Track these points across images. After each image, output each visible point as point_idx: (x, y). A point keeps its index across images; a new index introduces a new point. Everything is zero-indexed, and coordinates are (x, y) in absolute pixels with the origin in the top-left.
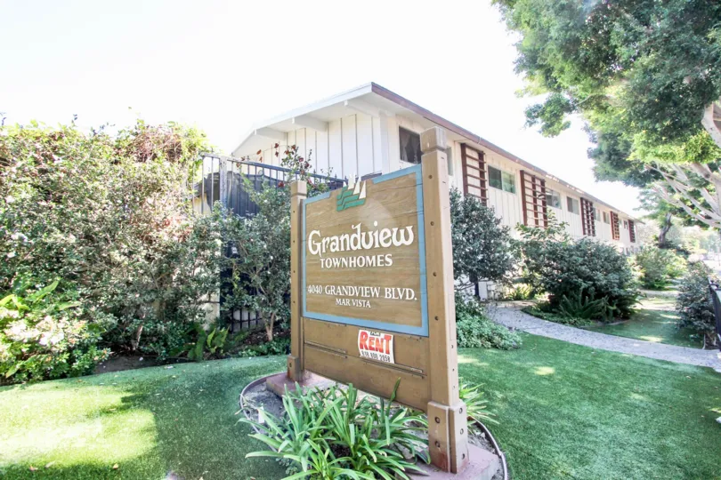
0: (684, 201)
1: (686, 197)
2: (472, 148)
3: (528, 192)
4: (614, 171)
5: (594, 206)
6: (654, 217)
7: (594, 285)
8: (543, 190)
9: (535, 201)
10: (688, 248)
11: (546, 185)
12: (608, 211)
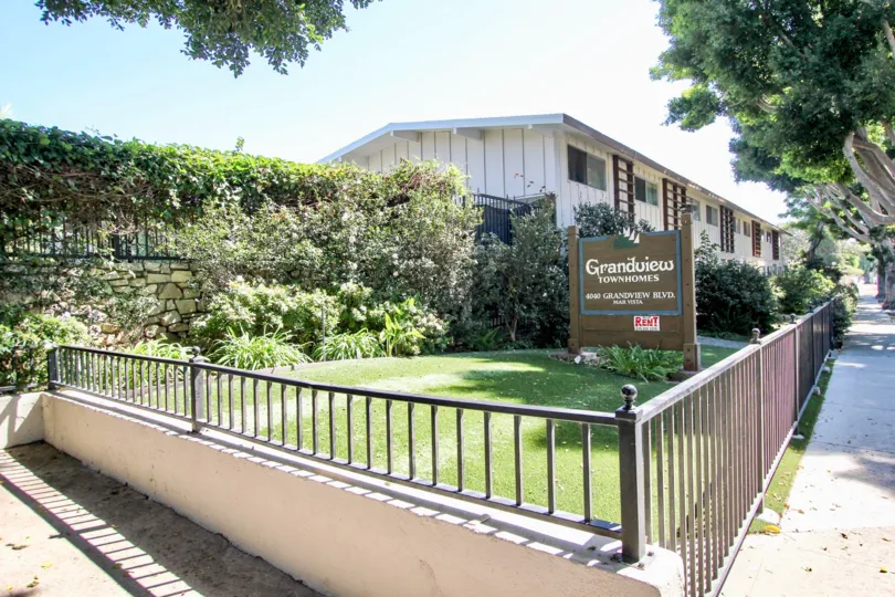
0: (836, 211)
1: (839, 207)
2: (623, 160)
3: (670, 203)
4: (758, 170)
5: (734, 215)
6: (802, 226)
7: (740, 302)
8: (684, 200)
9: (676, 214)
10: (841, 267)
11: (687, 194)
12: (749, 221)
